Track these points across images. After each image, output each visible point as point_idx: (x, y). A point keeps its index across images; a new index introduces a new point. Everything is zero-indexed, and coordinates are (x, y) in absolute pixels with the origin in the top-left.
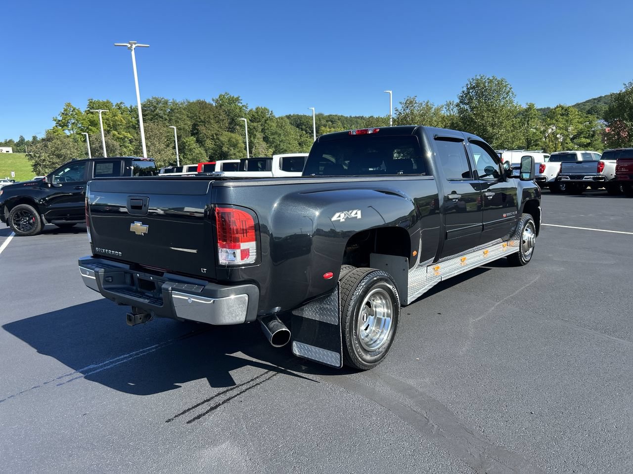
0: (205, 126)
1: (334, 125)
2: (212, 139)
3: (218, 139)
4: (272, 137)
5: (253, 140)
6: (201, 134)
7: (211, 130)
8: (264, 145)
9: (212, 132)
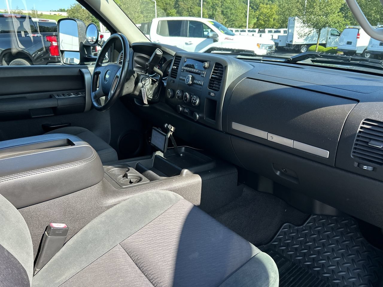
0: (183, 2)
1: (273, 3)
2: (187, 11)
3: (191, 11)
4: (226, 11)
5: (214, 13)
6: (180, 7)
7: (187, 5)
8: (222, 16)
9: (188, 6)
